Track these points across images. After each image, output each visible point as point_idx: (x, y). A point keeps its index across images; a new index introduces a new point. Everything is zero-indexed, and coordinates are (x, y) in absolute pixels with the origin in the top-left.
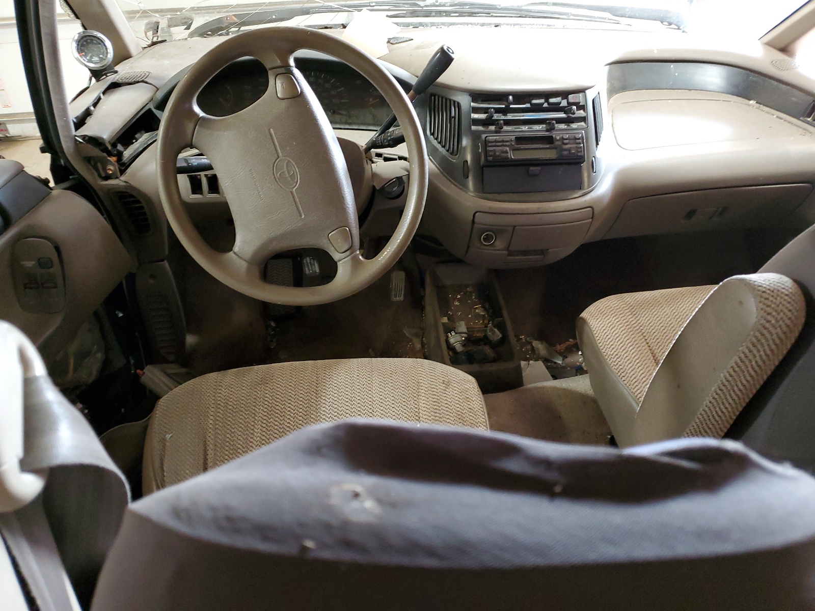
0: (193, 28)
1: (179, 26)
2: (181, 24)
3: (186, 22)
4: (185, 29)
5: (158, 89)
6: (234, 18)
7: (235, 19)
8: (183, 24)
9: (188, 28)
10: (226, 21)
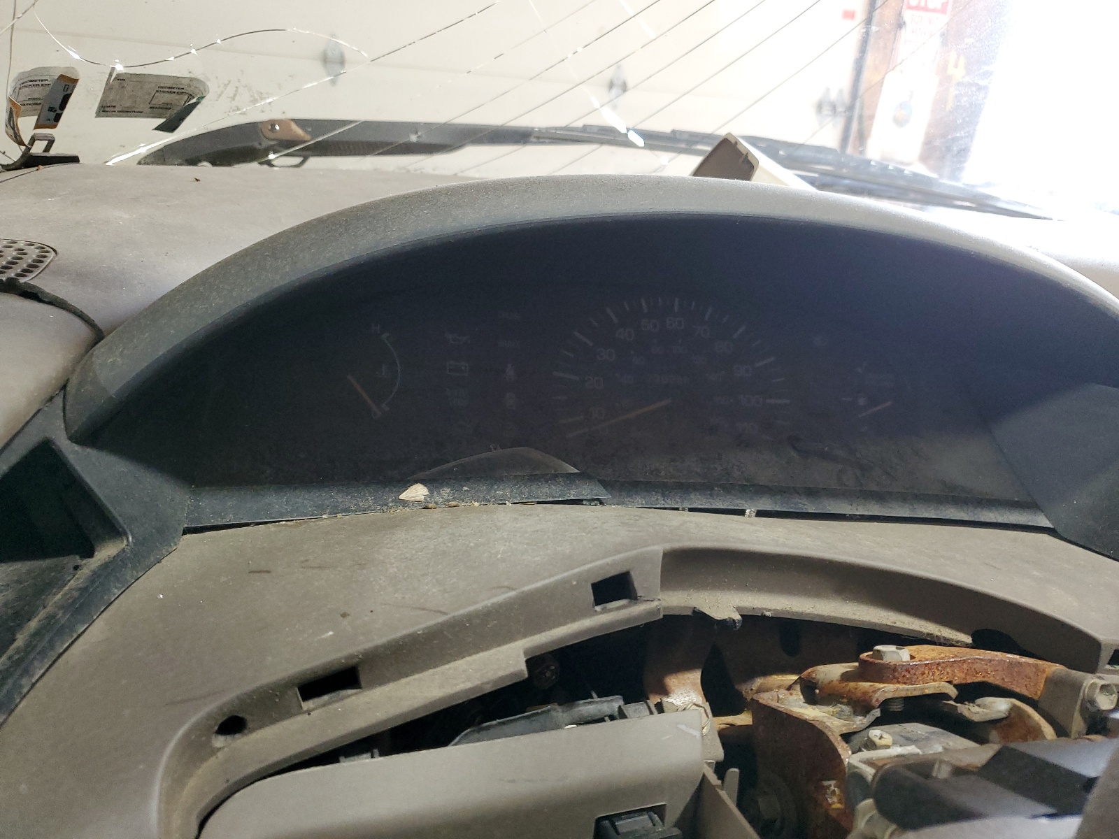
0: (190, 128)
1: (139, 113)
2: (147, 110)
3: (166, 107)
4: (160, 128)
5: (98, 335)
6: (294, 127)
7: (299, 132)
8: (154, 111)
9: (169, 127)
10: (271, 135)
